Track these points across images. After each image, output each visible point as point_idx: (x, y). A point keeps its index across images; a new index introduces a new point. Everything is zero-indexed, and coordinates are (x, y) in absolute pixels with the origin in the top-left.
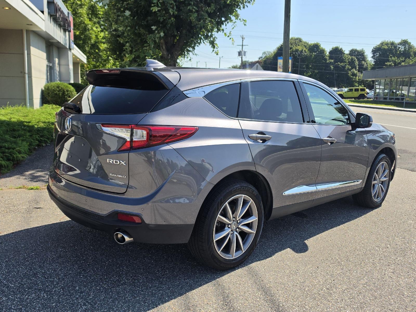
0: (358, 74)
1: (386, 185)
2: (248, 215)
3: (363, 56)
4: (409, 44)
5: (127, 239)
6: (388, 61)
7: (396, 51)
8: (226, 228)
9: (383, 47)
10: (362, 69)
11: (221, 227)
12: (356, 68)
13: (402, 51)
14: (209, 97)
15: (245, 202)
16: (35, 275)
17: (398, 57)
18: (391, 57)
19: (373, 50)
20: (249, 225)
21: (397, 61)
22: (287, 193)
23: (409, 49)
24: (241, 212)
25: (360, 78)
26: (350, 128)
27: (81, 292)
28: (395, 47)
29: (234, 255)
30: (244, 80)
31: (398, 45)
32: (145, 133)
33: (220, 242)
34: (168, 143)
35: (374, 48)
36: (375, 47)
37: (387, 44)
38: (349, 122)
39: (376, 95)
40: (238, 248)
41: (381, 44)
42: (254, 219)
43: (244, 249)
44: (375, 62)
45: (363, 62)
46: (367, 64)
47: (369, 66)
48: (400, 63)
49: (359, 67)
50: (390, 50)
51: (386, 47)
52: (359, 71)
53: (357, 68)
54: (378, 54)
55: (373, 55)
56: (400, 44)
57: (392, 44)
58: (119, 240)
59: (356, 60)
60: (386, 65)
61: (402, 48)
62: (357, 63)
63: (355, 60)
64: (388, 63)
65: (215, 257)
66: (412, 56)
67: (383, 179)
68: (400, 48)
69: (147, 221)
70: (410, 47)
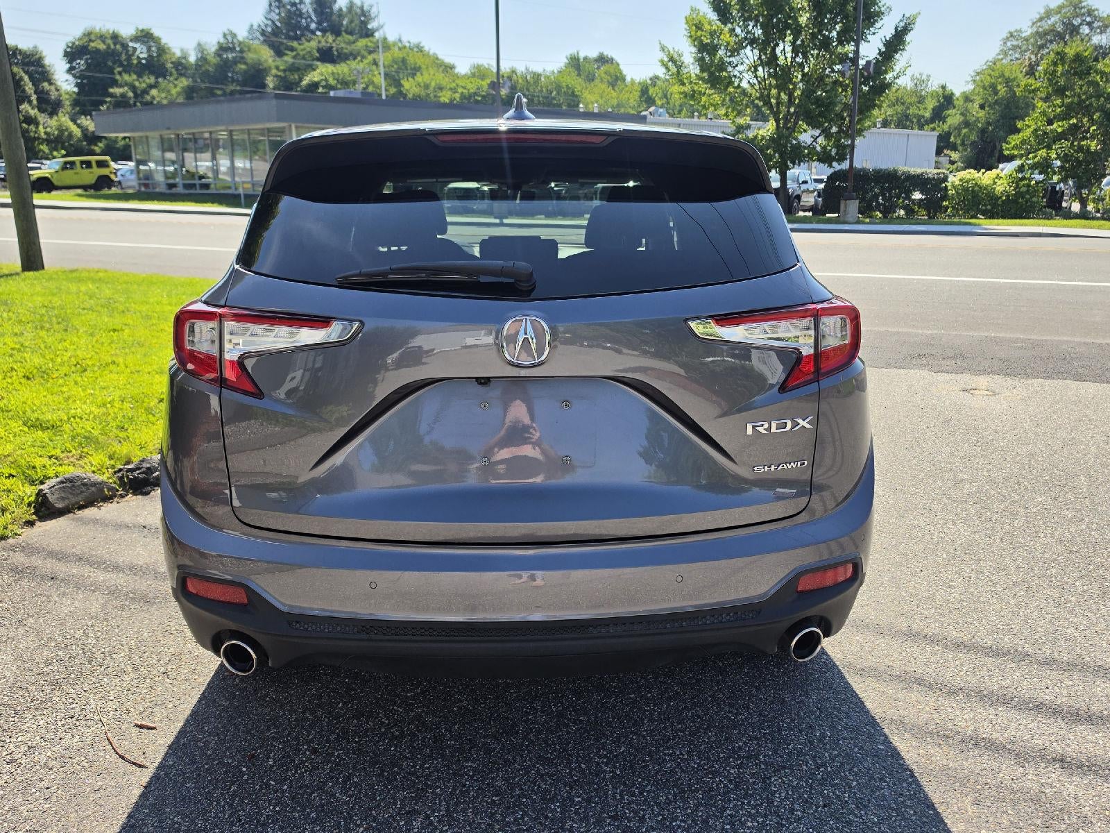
0: (42, 118)
3: (43, 66)
4: (157, 40)
6: (115, 83)
7: (129, 57)
9: (92, 44)
12: (30, 102)
13: (144, 58)
17: (140, 75)
18: (120, 73)
19: (65, 51)
21: (137, 84)
23: (159, 55)
25: (48, 130)
28: (125, 46)
31: (131, 41)
35: (68, 47)
36: (70, 45)
37: (102, 37)
39: (141, 175)
41: (84, 35)
44: (77, 85)
45: (46, 84)
46: (57, 90)
47: (65, 97)
48: (145, 92)
49: (38, 99)
50: (111, 54)
51: (102, 47)
52: (41, 110)
53: (35, 102)
54: (81, 63)
55: (68, 65)
56: (136, 39)
57: (115, 37)
59: (26, 78)
60: (111, 95)
61: (141, 52)
62: (29, 88)
63: (21, 79)
64: (117, 91)
66: (171, 75)
68: (135, 49)
70: (162, 50)
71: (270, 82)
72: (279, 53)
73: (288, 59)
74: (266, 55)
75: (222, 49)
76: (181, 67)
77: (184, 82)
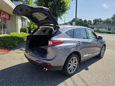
1: (104, 53)
2: (75, 62)
3: (91, 22)
5: (47, 69)
8: (71, 66)
10: (91, 25)
11: (69, 65)
12: (89, 24)
14: (66, 33)
15: (75, 59)
16: (22, 78)
20: (76, 65)
21: (98, 23)
22: (85, 56)
24: (74, 61)
26: (97, 40)
27: (34, 83)
29: (72, 72)
30: (74, 28)
32: (52, 42)
33: (69, 70)
34: (57, 45)
38: (96, 38)
40: (73, 70)
41: (95, 19)
42: (77, 63)
43: (74, 70)
44: (94, 23)
50: (97, 21)
54: (94, 21)
57: (98, 19)
58: (44, 70)
60: (96, 24)
61: (100, 20)
65: (68, 73)
67: (103, 51)
69: (52, 65)
70: (101, 20)
71: (111, 22)
72: (113, 19)
73: (114, 20)
74: (112, 20)
75: (107, 19)
76: (103, 21)
77: (103, 23)
